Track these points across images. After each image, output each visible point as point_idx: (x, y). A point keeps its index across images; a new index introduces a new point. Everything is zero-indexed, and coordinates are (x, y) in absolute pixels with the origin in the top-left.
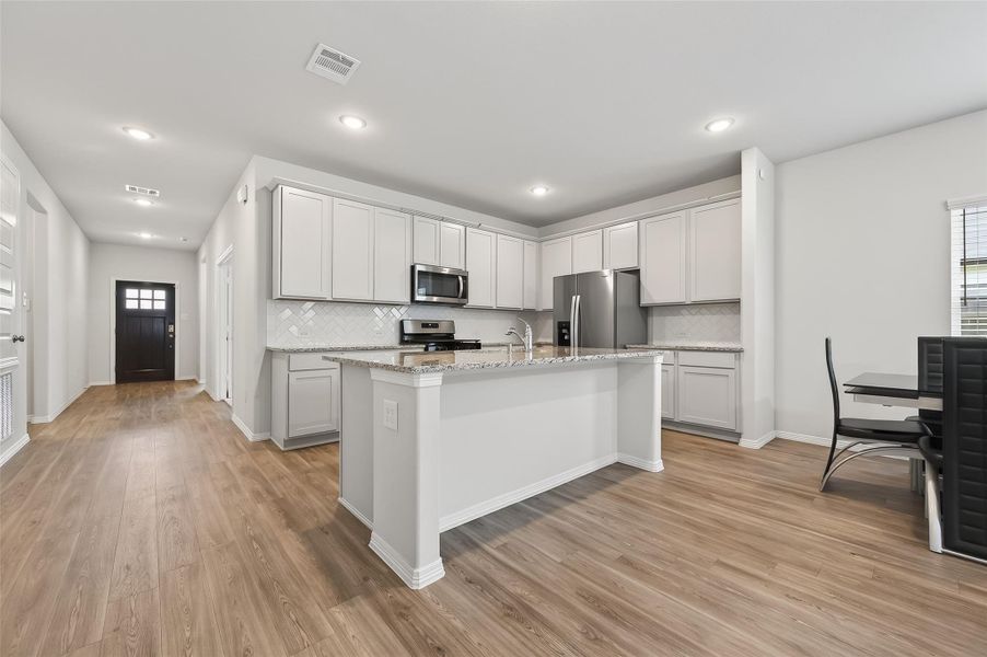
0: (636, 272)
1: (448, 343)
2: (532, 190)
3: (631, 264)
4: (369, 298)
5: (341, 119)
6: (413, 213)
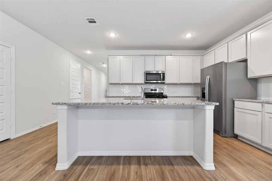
0: (245, 61)
1: (161, 96)
2: (185, 36)
3: (243, 57)
4: (131, 82)
5: (109, 34)
6: (145, 56)
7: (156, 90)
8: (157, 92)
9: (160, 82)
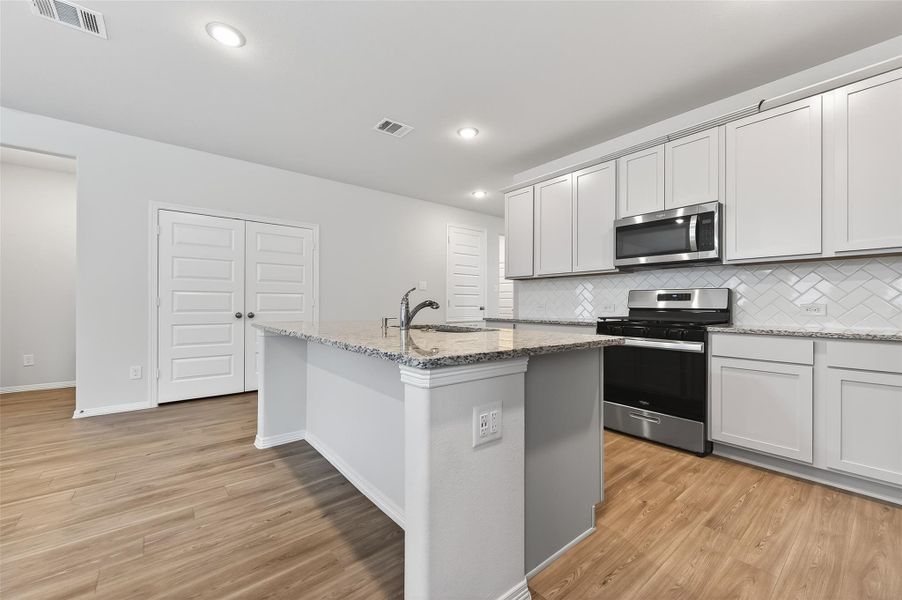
7: (687, 297)
8: (695, 304)
9: (685, 257)
